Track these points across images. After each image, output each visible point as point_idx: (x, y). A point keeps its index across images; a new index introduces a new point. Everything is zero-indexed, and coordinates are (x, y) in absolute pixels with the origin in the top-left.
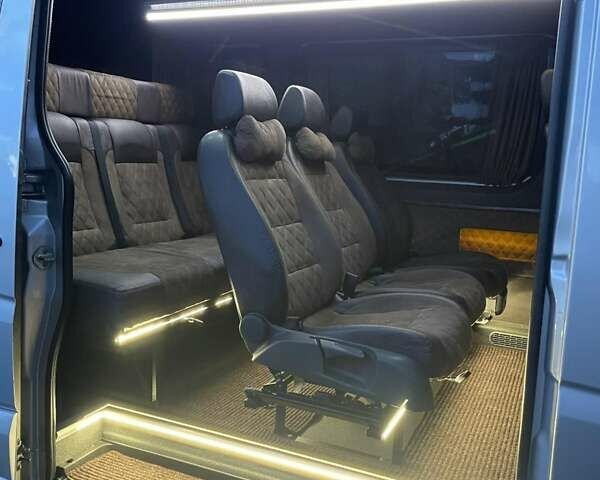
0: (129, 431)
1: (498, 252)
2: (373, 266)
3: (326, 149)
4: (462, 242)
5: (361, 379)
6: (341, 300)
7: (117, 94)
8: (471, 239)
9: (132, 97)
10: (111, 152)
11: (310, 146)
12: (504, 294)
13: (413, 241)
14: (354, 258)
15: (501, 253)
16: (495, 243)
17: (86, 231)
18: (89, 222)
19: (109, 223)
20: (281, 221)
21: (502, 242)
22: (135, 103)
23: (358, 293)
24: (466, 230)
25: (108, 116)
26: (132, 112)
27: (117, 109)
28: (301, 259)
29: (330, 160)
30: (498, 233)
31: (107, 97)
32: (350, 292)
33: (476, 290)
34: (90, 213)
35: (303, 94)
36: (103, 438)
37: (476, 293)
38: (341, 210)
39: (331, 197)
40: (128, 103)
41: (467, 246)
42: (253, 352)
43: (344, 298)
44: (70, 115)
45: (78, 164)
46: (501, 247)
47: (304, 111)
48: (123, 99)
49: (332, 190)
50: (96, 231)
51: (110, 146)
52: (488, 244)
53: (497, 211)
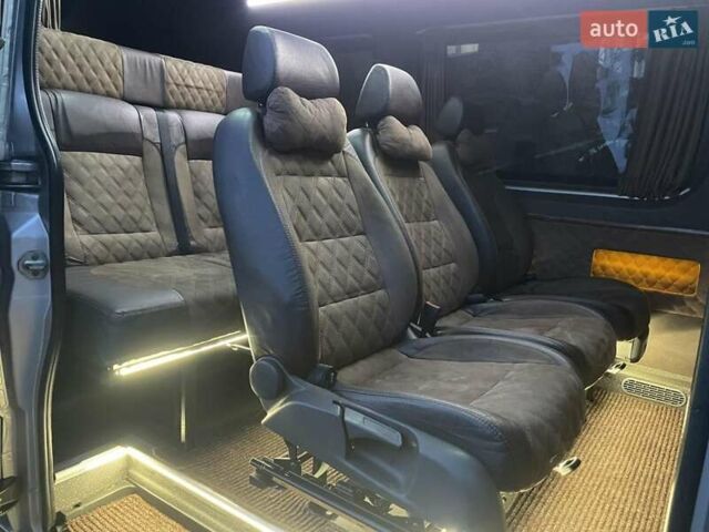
0: (152, 474)
1: (641, 280)
2: (472, 292)
3: (416, 145)
4: (596, 266)
5: (399, 476)
6: (414, 337)
7: (201, 84)
8: (607, 262)
9: (219, 88)
10: (183, 146)
11: (393, 140)
12: (643, 336)
13: (533, 262)
14: (447, 282)
15: (644, 282)
16: (638, 270)
17: (140, 234)
18: (145, 224)
19: (172, 226)
20: (316, 234)
21: (646, 269)
22: (224, 95)
23: (439, 329)
24: (601, 252)
25: (188, 108)
26: (219, 104)
27: (200, 100)
28: (357, 285)
29: (426, 159)
30: (641, 258)
31: (187, 86)
32: (429, 328)
33: (603, 336)
34: (148, 213)
35: (389, 74)
36: (129, 477)
37: (603, 340)
38: (436, 222)
39: (424, 205)
40: (215, 95)
41: (601, 271)
42: (268, 408)
43: (421, 335)
44: (134, 103)
45: (138, 158)
46: (646, 275)
47: (388, 95)
48: (208, 90)
49: (426, 197)
50: (154, 234)
51: (183, 139)
52: (628, 270)
53: (642, 230)
